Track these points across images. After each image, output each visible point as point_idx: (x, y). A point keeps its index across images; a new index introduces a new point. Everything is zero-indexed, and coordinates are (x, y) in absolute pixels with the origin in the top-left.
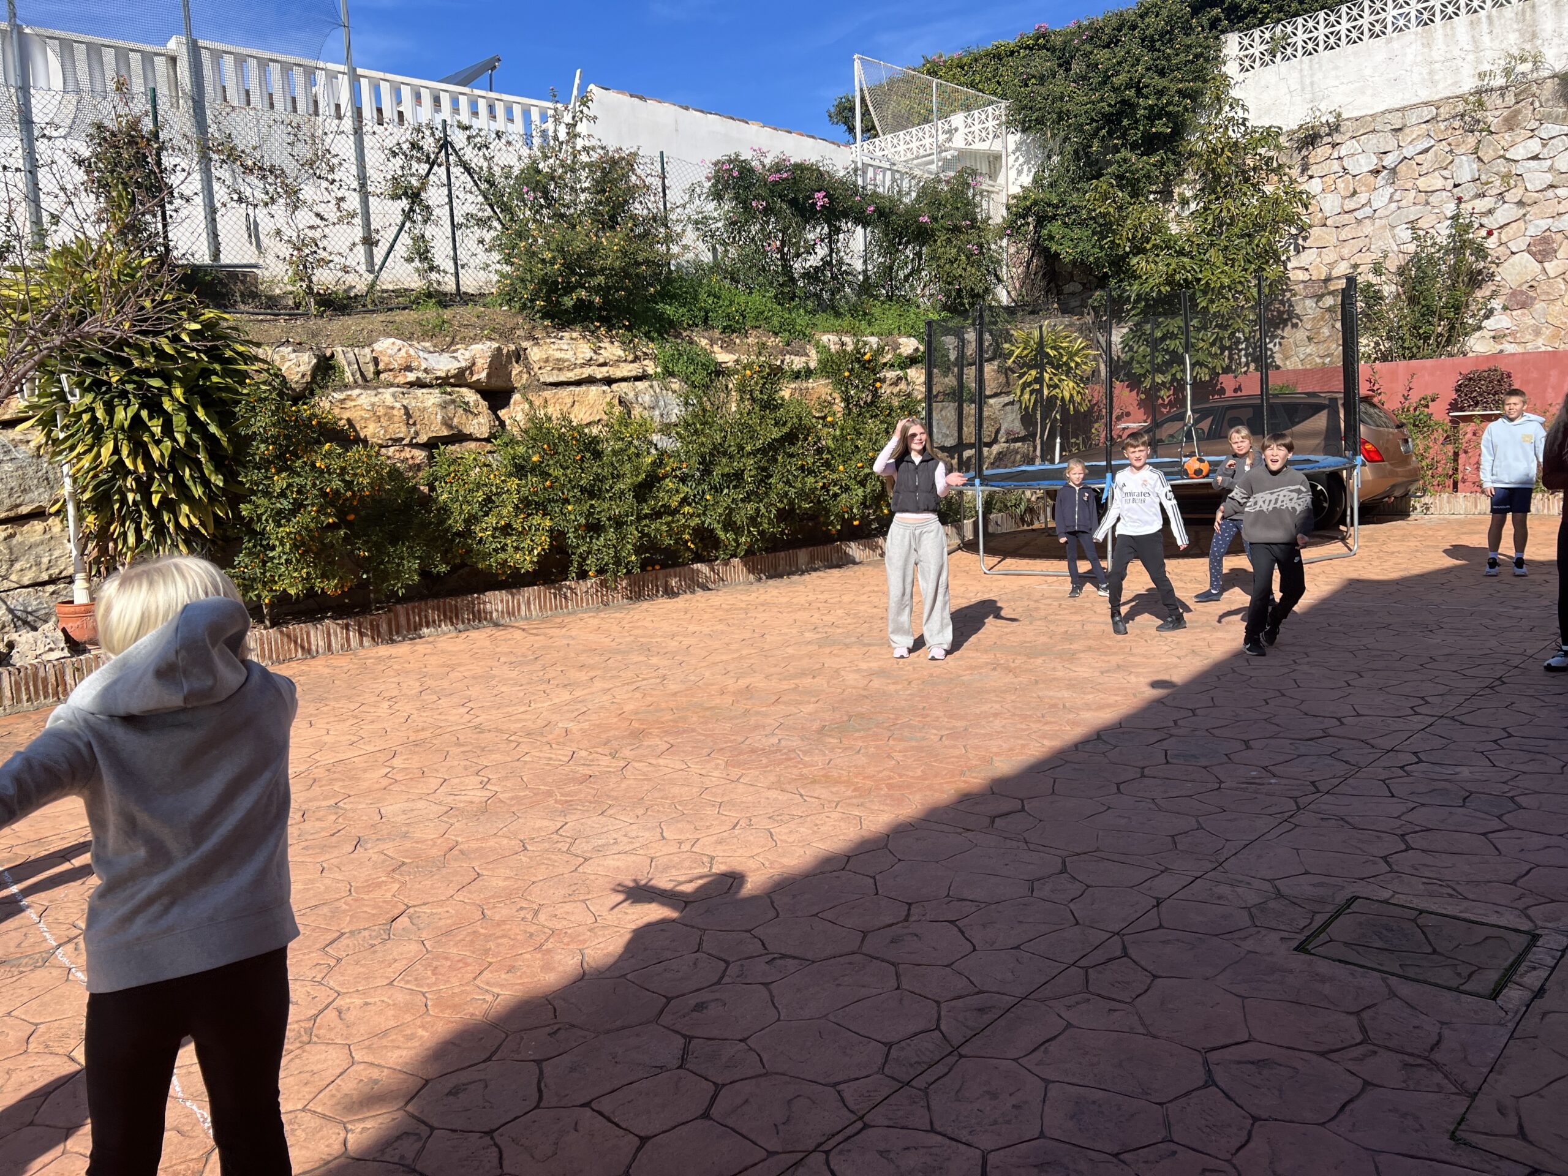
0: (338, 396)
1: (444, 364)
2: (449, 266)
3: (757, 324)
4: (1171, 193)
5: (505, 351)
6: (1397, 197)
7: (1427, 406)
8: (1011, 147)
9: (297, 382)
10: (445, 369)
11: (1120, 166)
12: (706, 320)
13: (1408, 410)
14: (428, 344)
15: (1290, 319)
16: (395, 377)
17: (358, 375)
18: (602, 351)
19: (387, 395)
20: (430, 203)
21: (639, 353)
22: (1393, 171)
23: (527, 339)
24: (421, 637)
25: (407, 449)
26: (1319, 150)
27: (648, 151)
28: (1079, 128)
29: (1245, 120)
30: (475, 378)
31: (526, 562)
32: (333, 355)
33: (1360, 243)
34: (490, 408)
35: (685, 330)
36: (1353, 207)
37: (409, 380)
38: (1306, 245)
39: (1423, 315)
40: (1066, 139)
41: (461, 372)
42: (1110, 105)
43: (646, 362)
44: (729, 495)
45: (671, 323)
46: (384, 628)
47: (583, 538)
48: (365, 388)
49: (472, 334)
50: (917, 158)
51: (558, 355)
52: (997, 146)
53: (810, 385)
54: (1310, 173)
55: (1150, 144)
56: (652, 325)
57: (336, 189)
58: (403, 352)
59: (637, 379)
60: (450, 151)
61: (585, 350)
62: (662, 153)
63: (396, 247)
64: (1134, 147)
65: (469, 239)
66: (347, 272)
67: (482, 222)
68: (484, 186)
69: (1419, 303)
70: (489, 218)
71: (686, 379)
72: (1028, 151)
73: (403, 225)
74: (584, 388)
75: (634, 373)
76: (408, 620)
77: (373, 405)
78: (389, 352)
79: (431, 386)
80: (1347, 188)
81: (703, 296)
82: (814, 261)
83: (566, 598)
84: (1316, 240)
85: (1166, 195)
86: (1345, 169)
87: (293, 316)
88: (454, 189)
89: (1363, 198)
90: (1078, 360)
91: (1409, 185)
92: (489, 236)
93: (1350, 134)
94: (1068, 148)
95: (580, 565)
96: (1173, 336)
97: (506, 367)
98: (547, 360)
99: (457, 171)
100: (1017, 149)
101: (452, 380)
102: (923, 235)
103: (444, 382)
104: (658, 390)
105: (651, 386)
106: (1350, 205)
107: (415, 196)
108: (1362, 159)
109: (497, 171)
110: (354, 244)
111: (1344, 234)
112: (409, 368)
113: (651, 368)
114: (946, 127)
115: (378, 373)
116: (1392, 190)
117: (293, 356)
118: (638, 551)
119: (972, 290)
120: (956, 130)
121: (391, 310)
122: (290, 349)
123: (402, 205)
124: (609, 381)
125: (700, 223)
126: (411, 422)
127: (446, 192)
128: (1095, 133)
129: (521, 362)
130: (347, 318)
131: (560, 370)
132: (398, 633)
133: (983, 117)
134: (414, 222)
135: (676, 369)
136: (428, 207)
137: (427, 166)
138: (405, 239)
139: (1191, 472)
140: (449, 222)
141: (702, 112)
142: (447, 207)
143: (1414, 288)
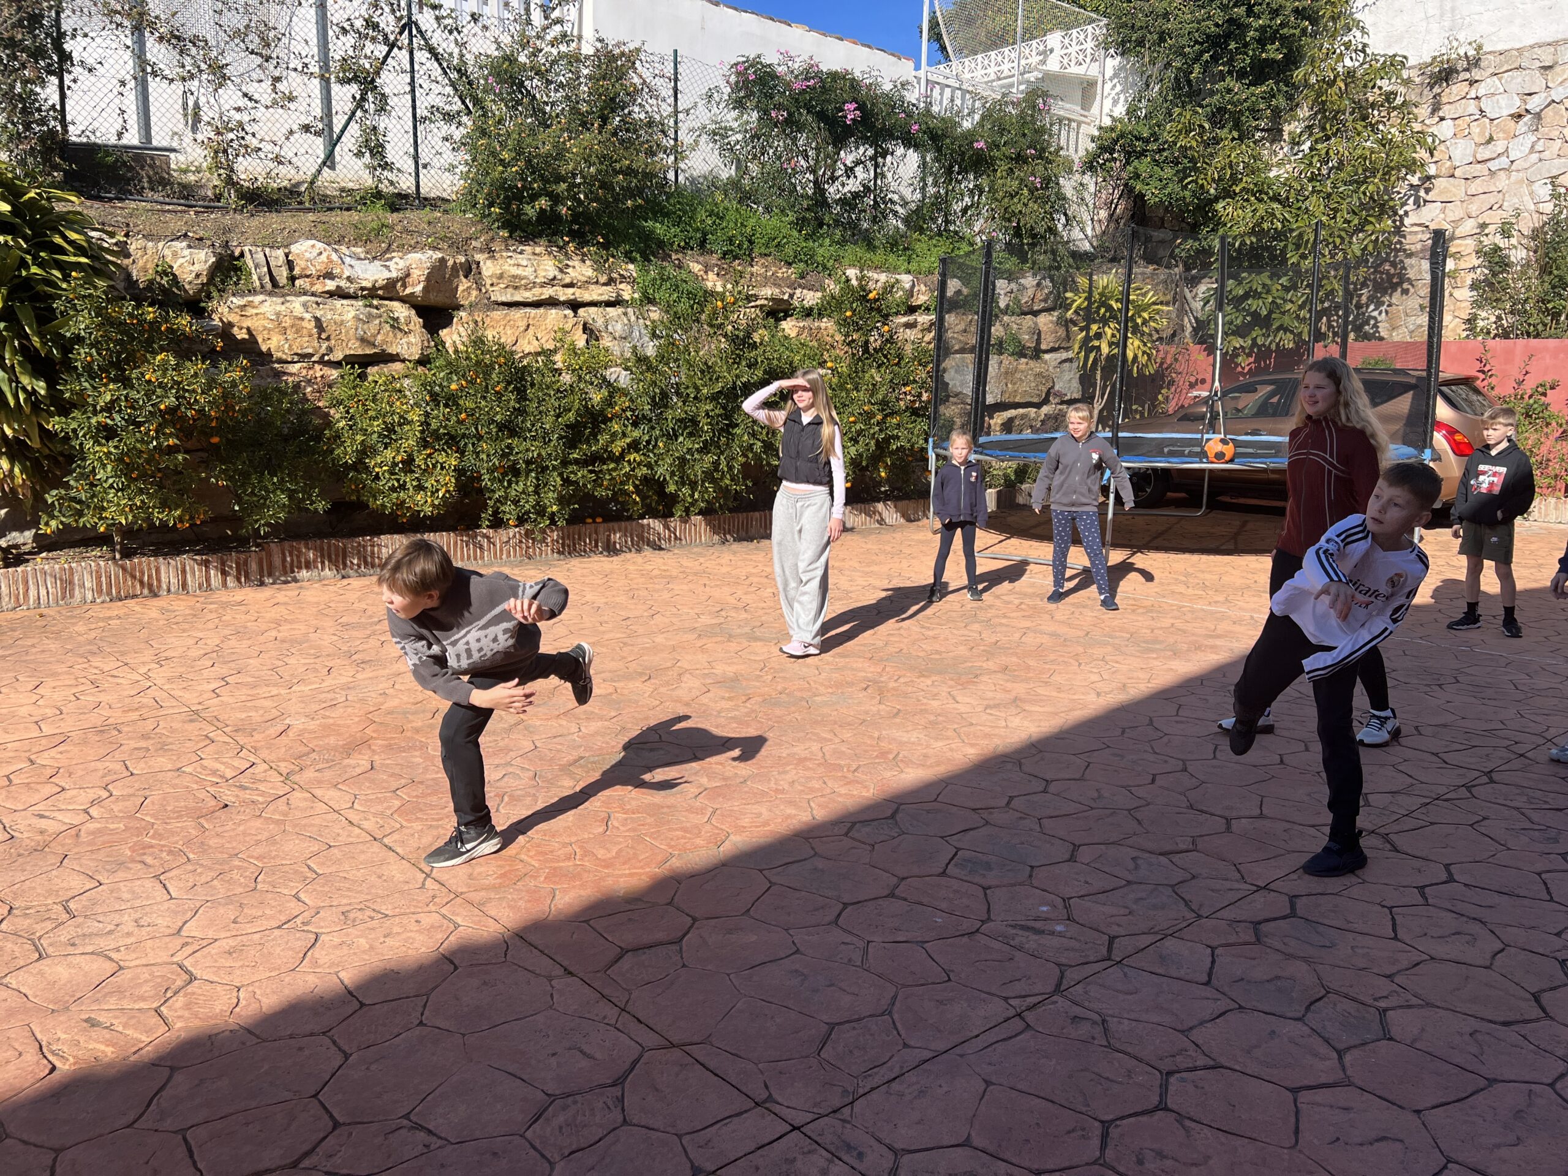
0: (237, 301)
1: (372, 273)
2: (408, 165)
3: (767, 251)
4: (1280, 131)
5: (450, 263)
6: (1538, 147)
7: (1544, 394)
8: (1109, 73)
9: (190, 283)
10: (372, 279)
11: (1223, 97)
12: (702, 244)
13: (1522, 398)
14: (359, 250)
15: (1400, 284)
16: (312, 284)
17: (267, 279)
18: (570, 270)
19: (296, 304)
20: (387, 90)
21: (615, 275)
22: (1538, 116)
23: (481, 251)
24: (295, 580)
25: (317, 367)
26: (1454, 87)
27: (658, 46)
28: (1180, 52)
29: (1365, 45)
30: (408, 291)
31: (424, 503)
32: (242, 255)
33: (1491, 199)
34: (424, 327)
35: (677, 252)
36: (1487, 157)
37: (327, 288)
38: (1428, 198)
39: (1554, 287)
40: (1168, 65)
41: (391, 284)
42: (1217, 25)
43: (622, 286)
44: (685, 443)
45: (661, 244)
46: (254, 566)
47: (501, 481)
48: (270, 294)
49: (412, 242)
50: (999, 79)
51: (515, 271)
52: (1093, 71)
53: (823, 325)
54: (1441, 114)
55: (1260, 72)
56: (634, 244)
57: (271, 68)
58: (324, 257)
59: (609, 304)
60: (414, 32)
61: (548, 267)
62: (676, 51)
63: (343, 139)
64: (1241, 75)
65: (434, 135)
66: (280, 163)
67: (448, 117)
68: (454, 75)
69: (1551, 273)
70: (458, 113)
71: (668, 308)
72: (1126, 78)
73: (353, 113)
74: (542, 310)
75: (605, 298)
76: (284, 560)
77: (278, 314)
78: (307, 255)
79: (354, 297)
80: (1482, 133)
81: (702, 214)
82: (853, 185)
83: (481, 548)
84: (1441, 193)
85: (1275, 134)
86: (1482, 111)
87: (209, 209)
88: (417, 76)
89: (1499, 146)
90: (1146, 315)
91: (1555, 134)
92: (458, 134)
93: (1491, 70)
94: (1171, 74)
95: (496, 513)
96: (1257, 295)
97: (450, 281)
98: (501, 276)
99: (421, 56)
100: (1115, 75)
101: (380, 292)
102: (979, 163)
103: (371, 294)
104: (633, 318)
105: (625, 314)
106: (1484, 153)
107: (367, 82)
108: (1503, 100)
109: (469, 58)
110: (291, 132)
111: (1475, 187)
112: (329, 275)
113: (627, 292)
114: (1041, 48)
115: (292, 279)
116: (1534, 139)
117: (187, 252)
118: (561, 500)
119: (1032, 229)
120: (1052, 51)
121: (330, 209)
122: (184, 244)
123: (353, 91)
124: (575, 306)
125: (718, 134)
126: (324, 336)
127: (408, 80)
128: (1197, 59)
129: (471, 277)
130: (274, 215)
131: (516, 288)
132: (270, 575)
133: (1082, 37)
134: (366, 111)
135: (657, 296)
136: (383, 95)
137: (385, 49)
138: (354, 129)
139: (1211, 455)
140: (410, 114)
141: (736, 9)
142: (409, 97)
143: (1547, 255)
